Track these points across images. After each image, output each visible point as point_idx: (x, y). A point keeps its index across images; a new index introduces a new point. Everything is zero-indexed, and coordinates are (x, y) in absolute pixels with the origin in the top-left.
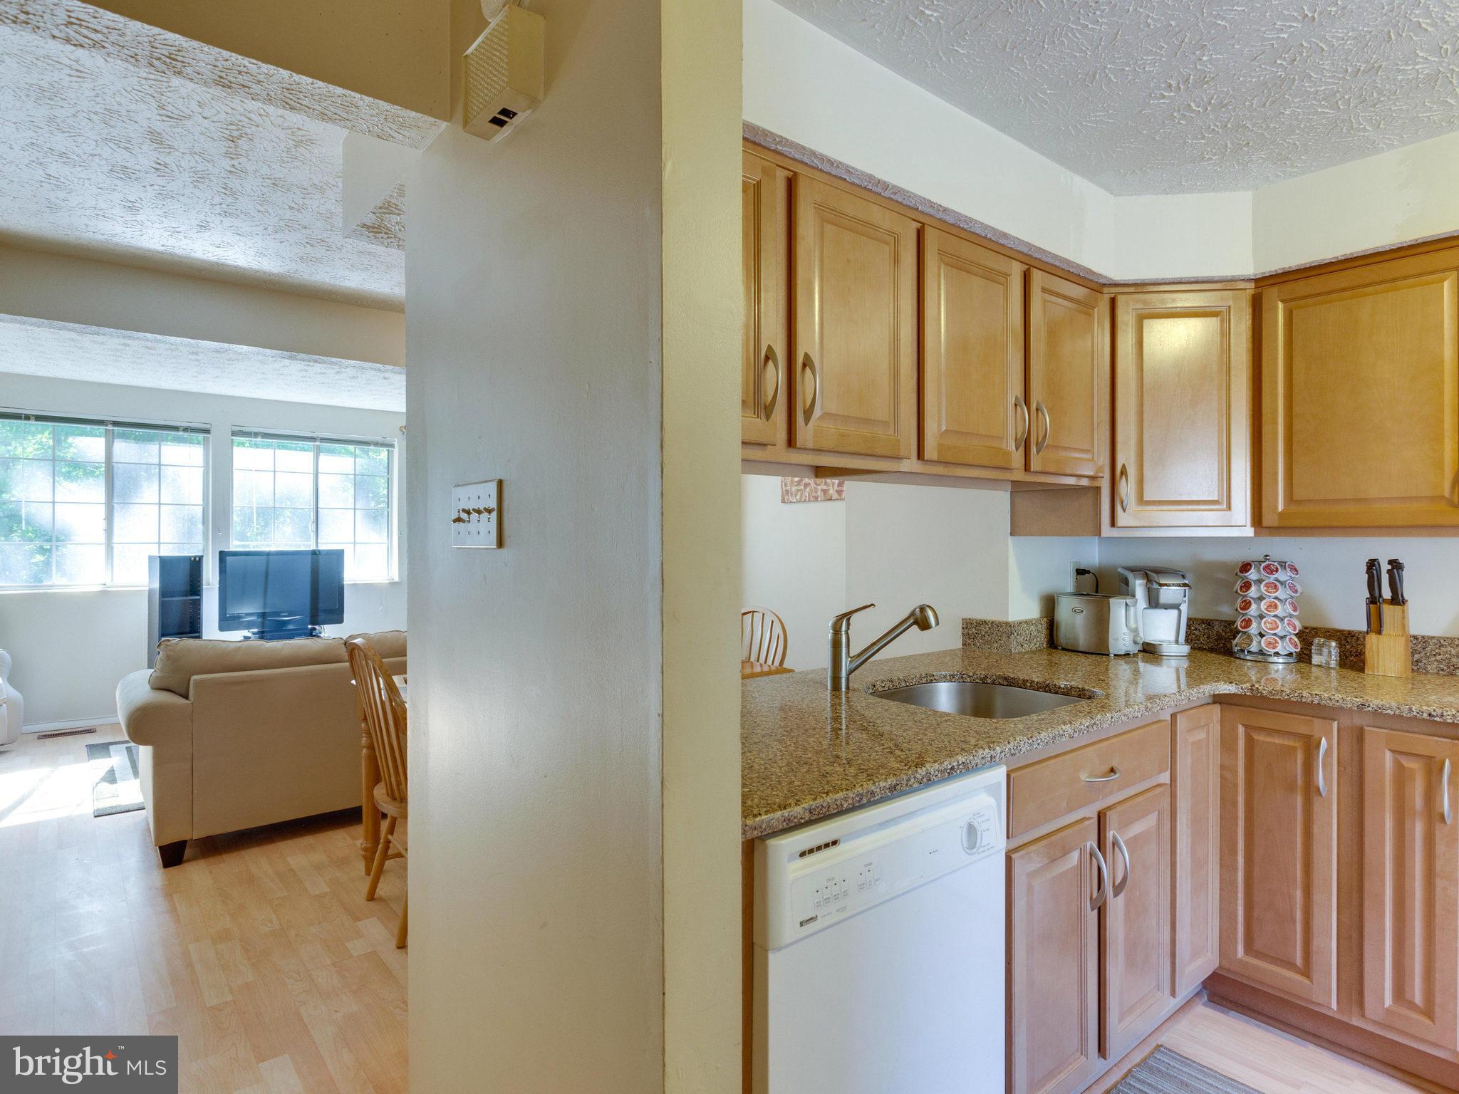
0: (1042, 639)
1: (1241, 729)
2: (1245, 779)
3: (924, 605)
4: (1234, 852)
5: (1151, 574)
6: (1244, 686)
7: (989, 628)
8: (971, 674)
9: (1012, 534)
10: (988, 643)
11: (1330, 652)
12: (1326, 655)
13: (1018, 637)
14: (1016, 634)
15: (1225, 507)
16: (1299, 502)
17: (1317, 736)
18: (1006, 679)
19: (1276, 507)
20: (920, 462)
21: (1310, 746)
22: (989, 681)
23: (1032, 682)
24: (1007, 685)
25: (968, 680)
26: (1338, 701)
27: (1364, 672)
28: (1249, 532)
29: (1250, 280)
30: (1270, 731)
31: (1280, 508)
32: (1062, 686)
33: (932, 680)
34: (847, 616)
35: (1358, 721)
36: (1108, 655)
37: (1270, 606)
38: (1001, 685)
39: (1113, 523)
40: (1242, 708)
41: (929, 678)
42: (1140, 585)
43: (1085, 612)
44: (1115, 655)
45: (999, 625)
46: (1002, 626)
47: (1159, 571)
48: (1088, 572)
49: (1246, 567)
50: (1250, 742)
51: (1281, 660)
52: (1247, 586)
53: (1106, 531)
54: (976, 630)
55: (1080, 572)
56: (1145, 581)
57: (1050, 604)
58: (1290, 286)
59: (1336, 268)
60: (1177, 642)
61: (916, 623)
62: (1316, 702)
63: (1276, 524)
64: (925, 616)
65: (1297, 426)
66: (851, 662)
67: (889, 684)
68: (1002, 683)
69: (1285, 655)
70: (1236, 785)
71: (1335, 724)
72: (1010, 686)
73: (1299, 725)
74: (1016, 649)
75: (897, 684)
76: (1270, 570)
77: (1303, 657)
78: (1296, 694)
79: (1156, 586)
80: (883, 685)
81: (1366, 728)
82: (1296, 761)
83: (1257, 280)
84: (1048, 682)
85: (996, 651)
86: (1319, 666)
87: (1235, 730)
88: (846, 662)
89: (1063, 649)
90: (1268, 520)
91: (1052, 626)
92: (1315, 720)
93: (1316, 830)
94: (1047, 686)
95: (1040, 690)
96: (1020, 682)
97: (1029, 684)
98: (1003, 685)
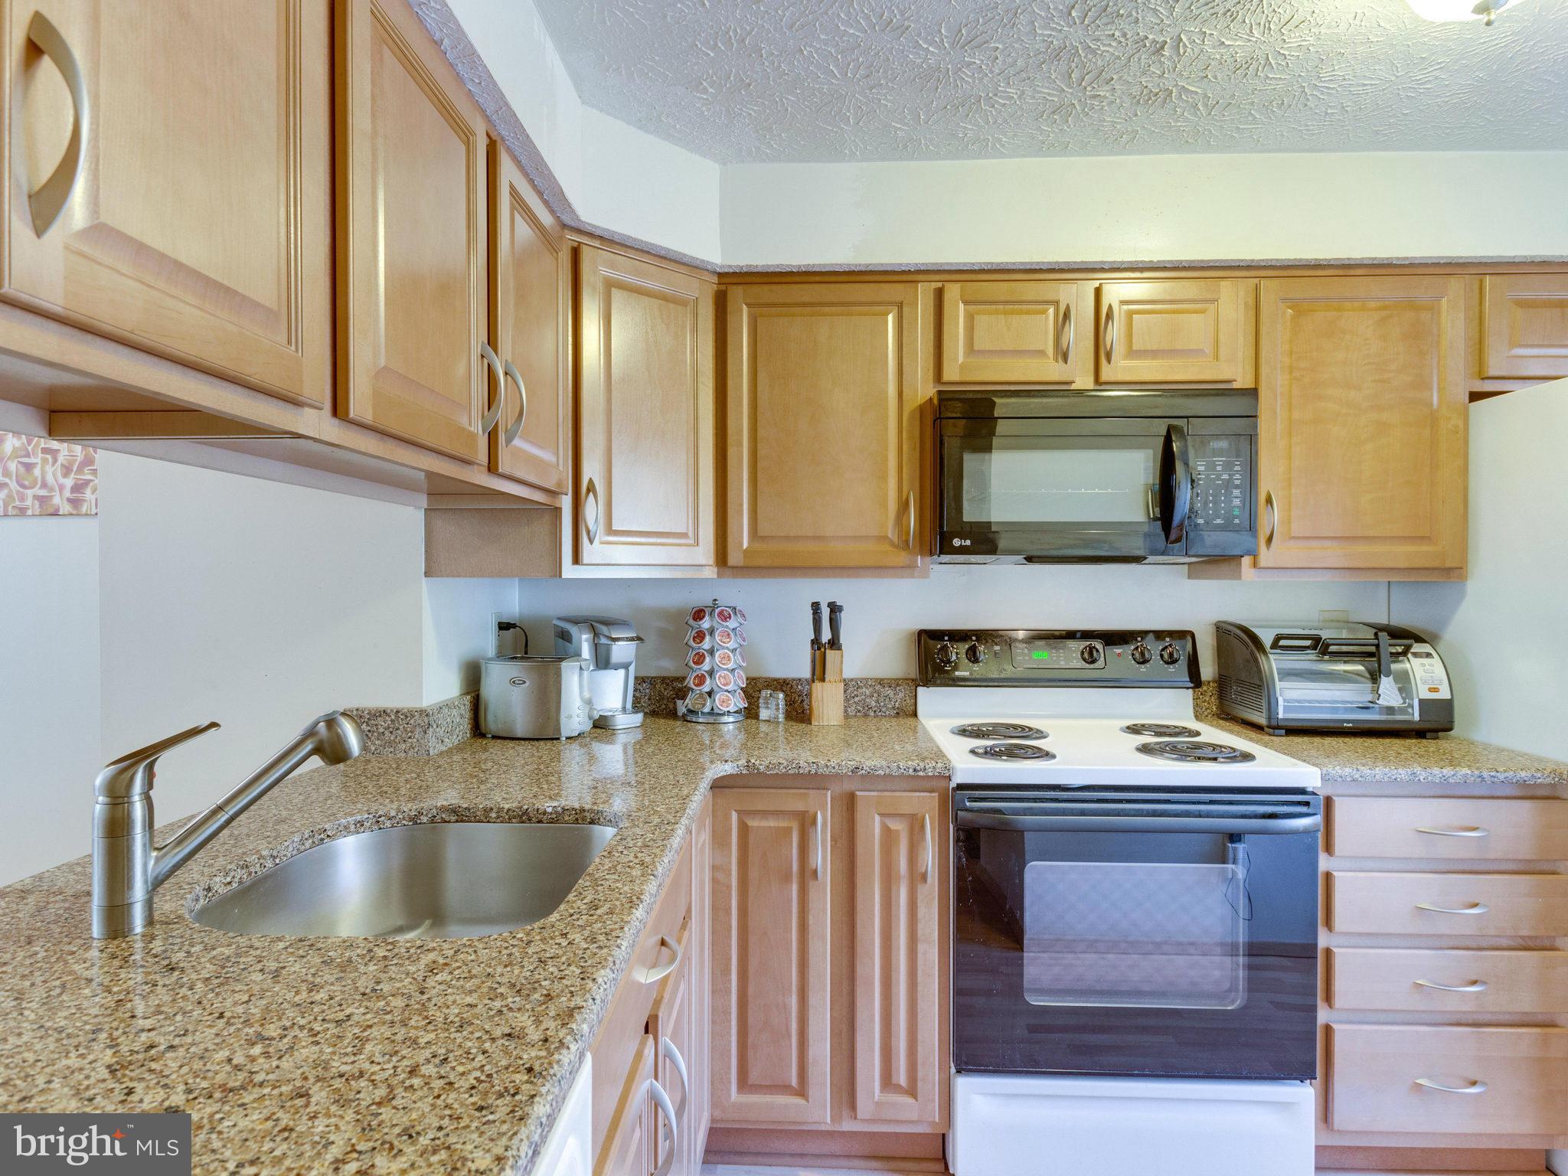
0: (465, 726)
1: (734, 816)
2: (738, 879)
3: (334, 712)
4: (727, 971)
5: (596, 624)
6: (740, 763)
7: (392, 721)
8: (393, 813)
9: (427, 574)
10: (390, 743)
11: (778, 705)
12: (773, 708)
13: (437, 730)
14: (435, 727)
15: (691, 542)
16: (763, 538)
17: (812, 811)
18: (454, 811)
19: (741, 544)
20: (336, 421)
21: (806, 822)
22: (424, 819)
23: (500, 810)
24: (457, 821)
25: (388, 824)
26: (834, 768)
27: (811, 724)
28: (710, 573)
29: (715, 273)
30: (765, 814)
31: (745, 545)
32: (550, 810)
33: (322, 840)
34: (146, 756)
35: (848, 786)
36: (558, 739)
37: (724, 658)
38: (446, 822)
39: (577, 559)
40: (736, 790)
41: (318, 837)
42: (587, 640)
43: (527, 684)
44: (567, 738)
45: (409, 714)
46: (413, 716)
47: (608, 623)
48: (514, 626)
49: (699, 615)
50: (744, 829)
51: (731, 719)
52: (700, 636)
53: (569, 571)
54: (368, 725)
55: (504, 626)
56: (592, 635)
57: (473, 677)
58: (755, 289)
59: (797, 279)
60: (624, 709)
61: (317, 750)
62: (813, 771)
63: (741, 564)
64: (338, 736)
65: (761, 452)
66: (158, 860)
67: (241, 873)
68: (447, 819)
69: (735, 712)
70: (729, 887)
71: (829, 793)
72: (462, 821)
73: (793, 802)
74: (435, 748)
75: (258, 868)
76: (725, 617)
77: (750, 713)
78: (794, 766)
79: (603, 641)
80: (229, 879)
81: (858, 793)
82: (791, 845)
83: (720, 275)
84: (525, 807)
85: (403, 755)
86: (769, 721)
87: (728, 817)
88: (145, 865)
89: (494, 737)
90: (734, 559)
91: (477, 707)
92: (811, 791)
93: (811, 920)
94: (524, 814)
95: (514, 820)
96: (479, 813)
97: (493, 815)
98: (449, 822)
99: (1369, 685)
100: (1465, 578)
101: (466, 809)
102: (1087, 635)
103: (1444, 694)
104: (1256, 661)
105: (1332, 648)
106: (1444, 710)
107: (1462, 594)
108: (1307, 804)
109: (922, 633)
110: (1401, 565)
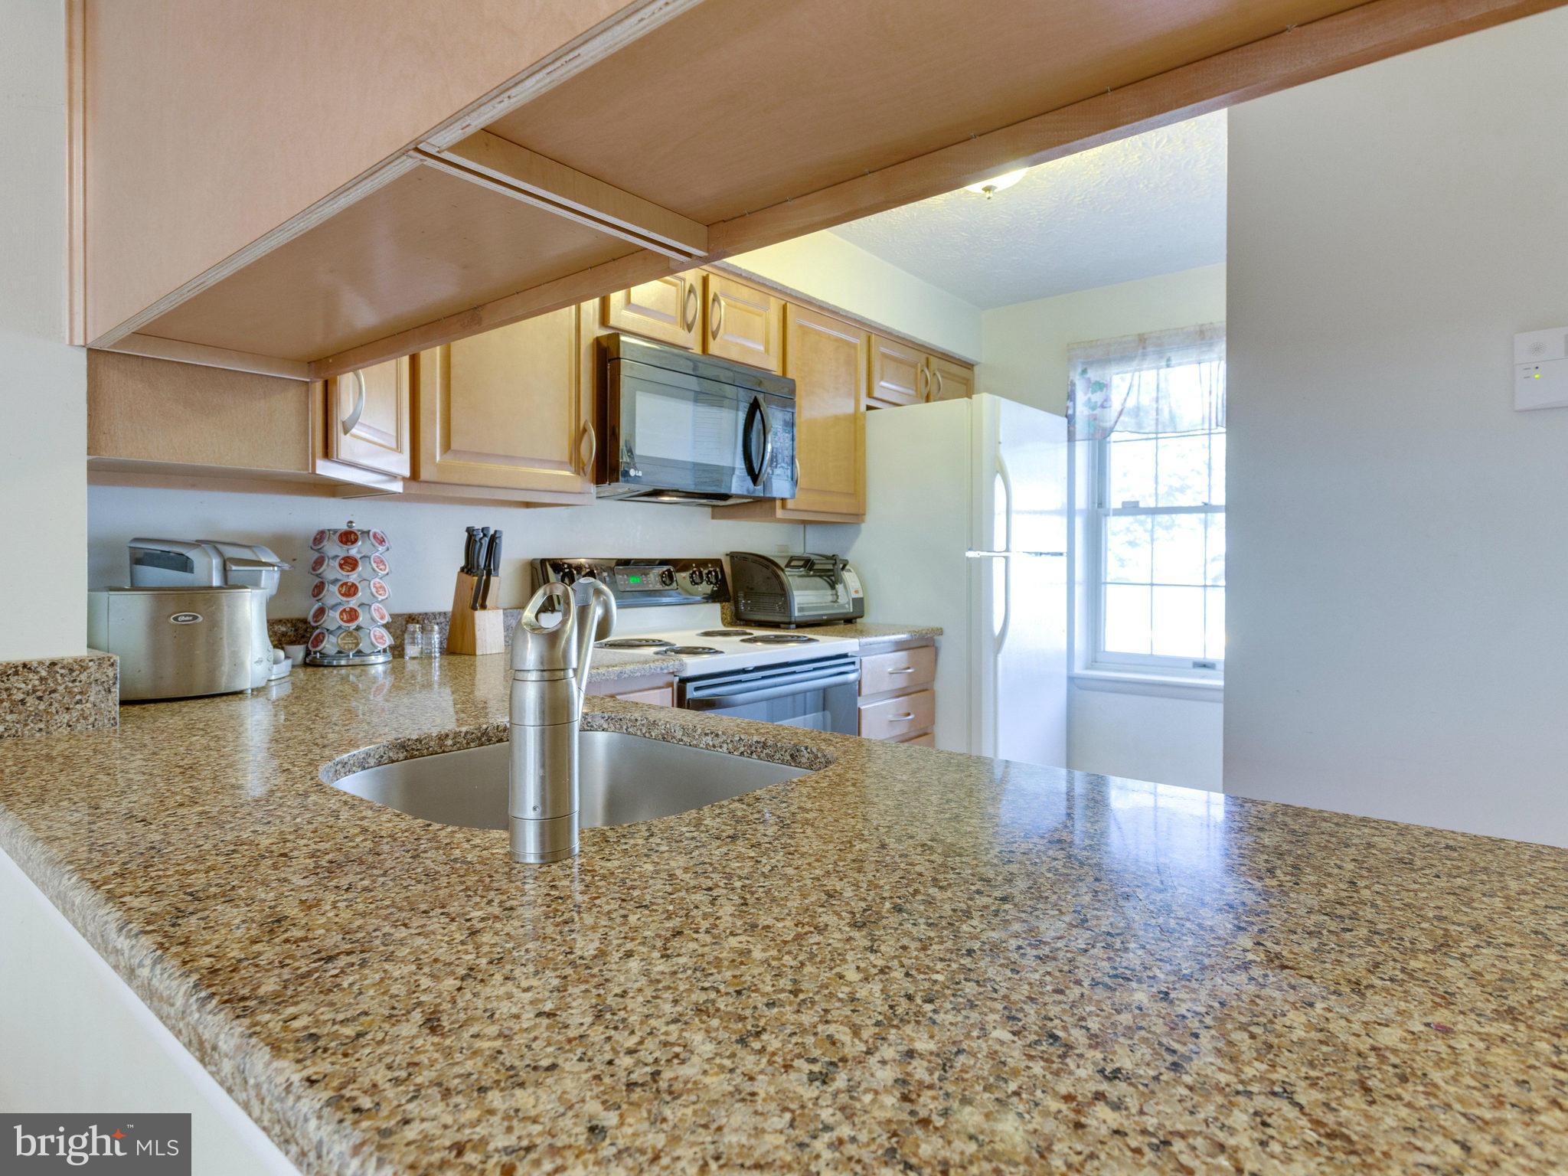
7: (42, 679)
10: (37, 716)
11: (431, 638)
12: (424, 643)
16: (456, 453)
19: (434, 457)
31: (437, 459)
37: (379, 588)
39: (326, 453)
42: (216, 567)
43: (200, 621)
45: (76, 666)
51: (380, 659)
52: (349, 563)
56: (221, 560)
69: (384, 651)
77: (397, 651)
90: (426, 471)
94: (483, 734)
95: (472, 745)
96: (432, 743)
97: (449, 742)
98: (397, 761)
99: (830, 592)
100: (863, 521)
101: (417, 740)
102: (663, 562)
103: (860, 595)
104: (778, 577)
105: (816, 567)
106: (859, 603)
107: (857, 533)
108: (853, 663)
109: (532, 564)
110: (845, 511)
